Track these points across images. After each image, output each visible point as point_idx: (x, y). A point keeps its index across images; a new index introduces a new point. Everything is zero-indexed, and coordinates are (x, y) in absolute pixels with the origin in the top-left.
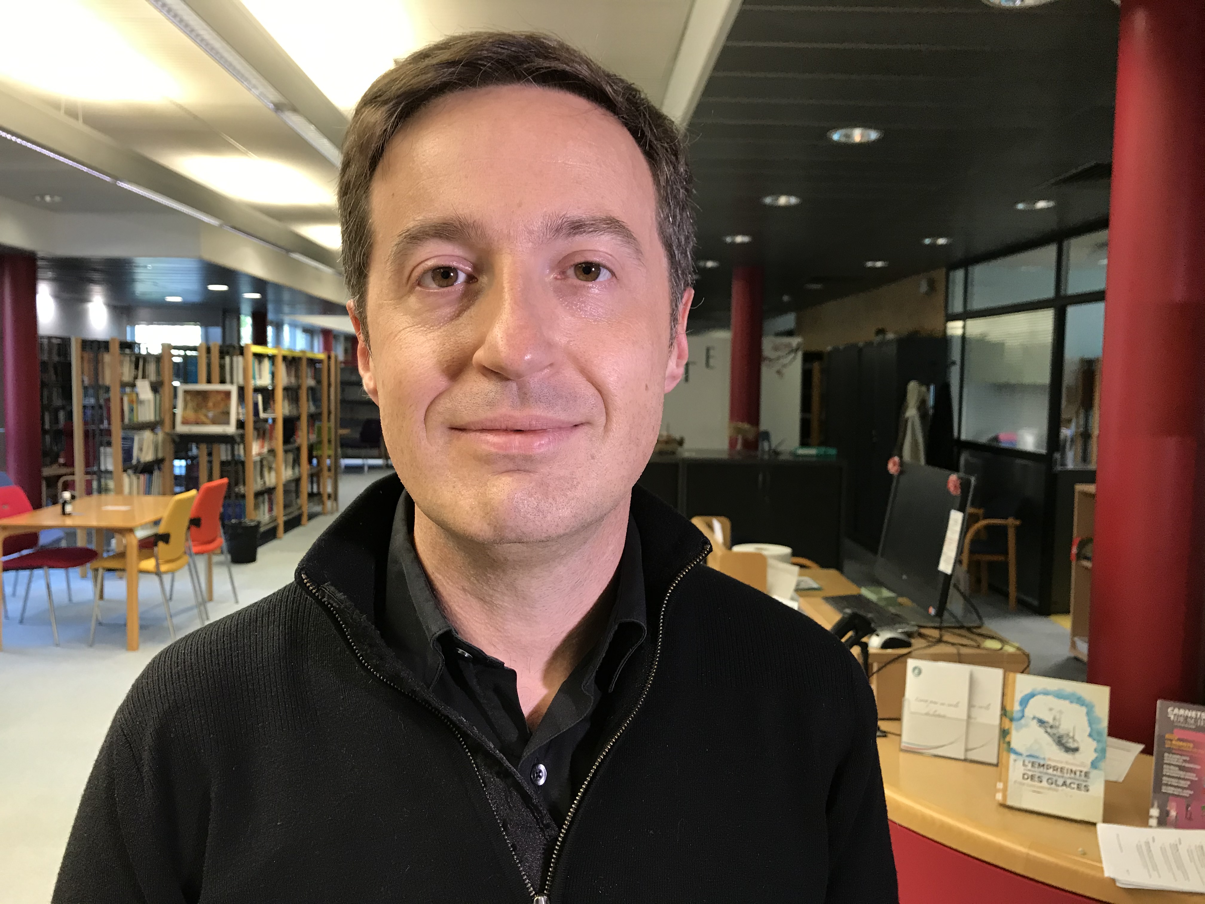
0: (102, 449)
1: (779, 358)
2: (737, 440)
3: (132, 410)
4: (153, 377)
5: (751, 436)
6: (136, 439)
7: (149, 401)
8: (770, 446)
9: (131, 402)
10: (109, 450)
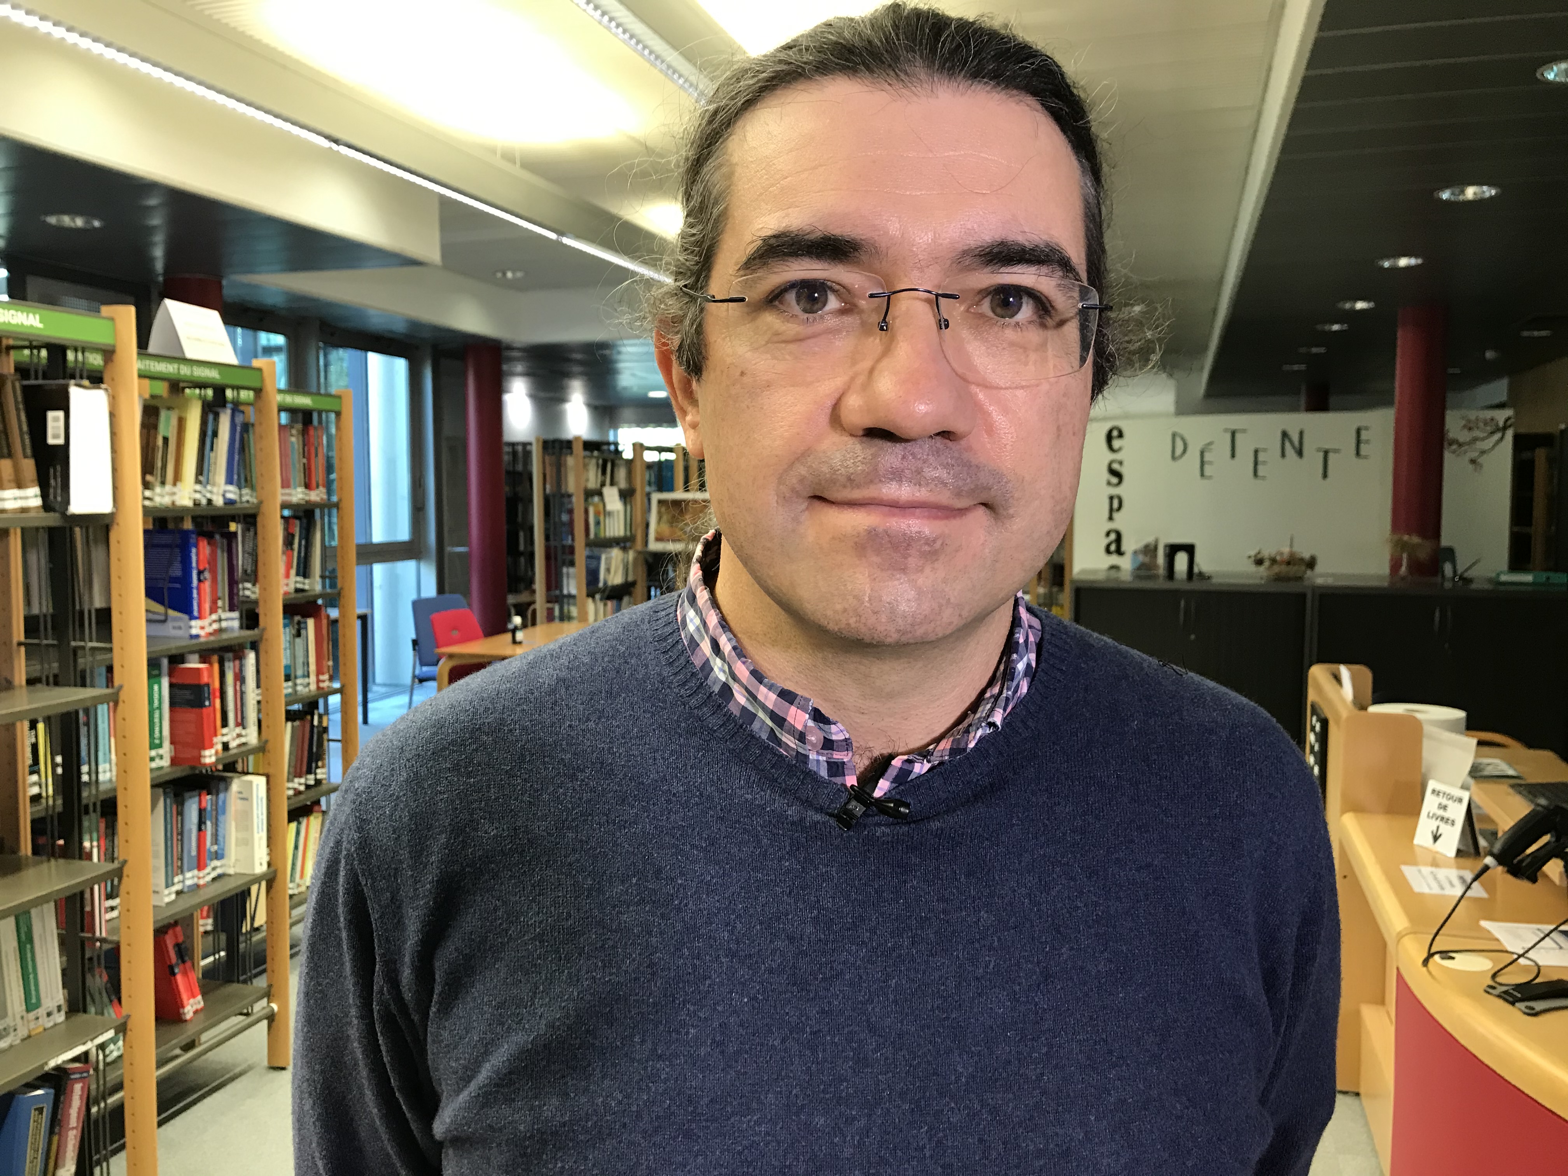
0: (565, 570)
1: (1475, 440)
2: (1401, 559)
3: (598, 523)
4: (623, 484)
5: (1423, 555)
6: (603, 557)
7: (618, 512)
8: (1455, 572)
9: (597, 514)
10: (572, 570)
